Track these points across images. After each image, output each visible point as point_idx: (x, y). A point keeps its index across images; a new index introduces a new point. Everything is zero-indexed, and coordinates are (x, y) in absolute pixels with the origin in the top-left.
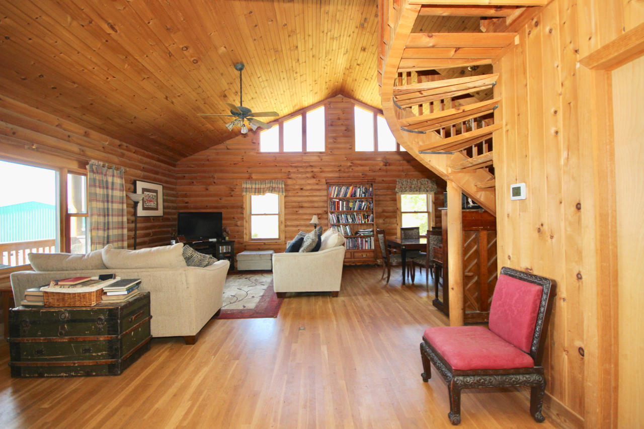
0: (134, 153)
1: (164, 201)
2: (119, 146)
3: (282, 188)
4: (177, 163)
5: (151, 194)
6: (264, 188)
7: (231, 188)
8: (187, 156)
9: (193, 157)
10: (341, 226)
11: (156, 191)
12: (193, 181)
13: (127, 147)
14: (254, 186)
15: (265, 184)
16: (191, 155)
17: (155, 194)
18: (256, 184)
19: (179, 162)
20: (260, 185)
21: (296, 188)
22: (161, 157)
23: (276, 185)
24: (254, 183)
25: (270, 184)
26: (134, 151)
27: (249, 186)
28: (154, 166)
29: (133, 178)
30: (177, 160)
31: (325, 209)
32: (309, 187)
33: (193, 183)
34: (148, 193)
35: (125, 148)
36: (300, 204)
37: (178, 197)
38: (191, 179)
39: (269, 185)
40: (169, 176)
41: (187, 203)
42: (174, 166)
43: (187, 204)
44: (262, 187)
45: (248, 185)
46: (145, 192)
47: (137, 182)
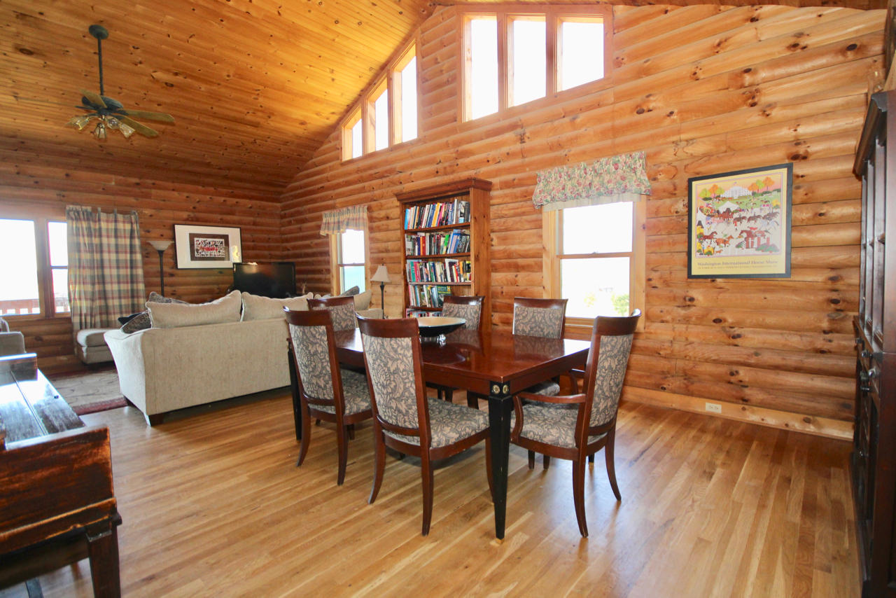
1: (246, 248)
2: (137, 184)
5: (210, 240)
6: (342, 222)
8: (286, 186)
9: (291, 186)
11: (226, 237)
13: (154, 184)
15: (343, 215)
16: (287, 183)
17: (223, 240)
18: (334, 216)
19: (282, 195)
23: (354, 215)
25: (347, 213)
29: (169, 222)
30: (279, 193)
34: (204, 239)
35: (151, 186)
38: (290, 217)
44: (340, 220)
46: (196, 239)
47: (176, 226)
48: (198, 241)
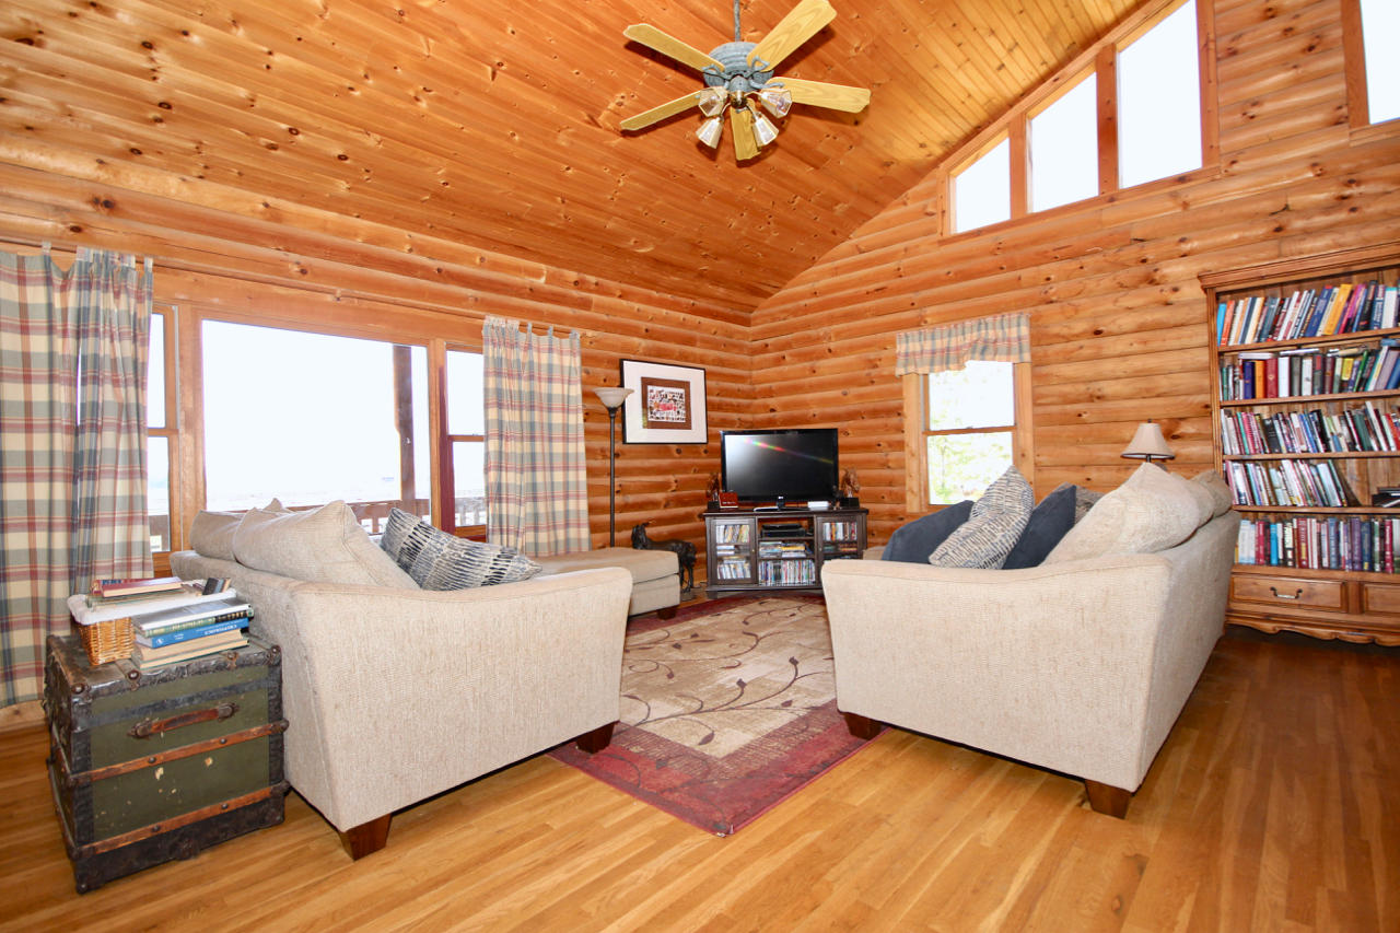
0: (620, 297)
1: (709, 406)
2: (576, 283)
3: (1019, 339)
4: (752, 315)
5: (667, 390)
6: (958, 349)
7: (870, 361)
8: (771, 295)
9: (783, 293)
10: (1286, 464)
11: (685, 385)
12: (783, 353)
13: (597, 284)
14: (928, 346)
15: (963, 334)
16: (778, 288)
17: (682, 391)
18: (933, 339)
19: (755, 313)
20: (945, 340)
21: (1076, 331)
22: (702, 304)
23: (1000, 333)
24: (929, 336)
25: (979, 330)
26: (618, 293)
27: (914, 346)
28: (683, 324)
29: (617, 355)
30: (753, 308)
31: (1204, 398)
32: (1128, 321)
33: (784, 358)
34: (660, 389)
35: (593, 287)
36: (1094, 387)
37: (755, 398)
38: (780, 350)
39: (975, 334)
40: (727, 347)
41: (773, 410)
42: (746, 322)
43: (773, 414)
44: (953, 344)
45: (910, 344)
46: (650, 388)
47: (626, 364)
48: (654, 390)
